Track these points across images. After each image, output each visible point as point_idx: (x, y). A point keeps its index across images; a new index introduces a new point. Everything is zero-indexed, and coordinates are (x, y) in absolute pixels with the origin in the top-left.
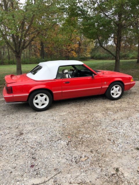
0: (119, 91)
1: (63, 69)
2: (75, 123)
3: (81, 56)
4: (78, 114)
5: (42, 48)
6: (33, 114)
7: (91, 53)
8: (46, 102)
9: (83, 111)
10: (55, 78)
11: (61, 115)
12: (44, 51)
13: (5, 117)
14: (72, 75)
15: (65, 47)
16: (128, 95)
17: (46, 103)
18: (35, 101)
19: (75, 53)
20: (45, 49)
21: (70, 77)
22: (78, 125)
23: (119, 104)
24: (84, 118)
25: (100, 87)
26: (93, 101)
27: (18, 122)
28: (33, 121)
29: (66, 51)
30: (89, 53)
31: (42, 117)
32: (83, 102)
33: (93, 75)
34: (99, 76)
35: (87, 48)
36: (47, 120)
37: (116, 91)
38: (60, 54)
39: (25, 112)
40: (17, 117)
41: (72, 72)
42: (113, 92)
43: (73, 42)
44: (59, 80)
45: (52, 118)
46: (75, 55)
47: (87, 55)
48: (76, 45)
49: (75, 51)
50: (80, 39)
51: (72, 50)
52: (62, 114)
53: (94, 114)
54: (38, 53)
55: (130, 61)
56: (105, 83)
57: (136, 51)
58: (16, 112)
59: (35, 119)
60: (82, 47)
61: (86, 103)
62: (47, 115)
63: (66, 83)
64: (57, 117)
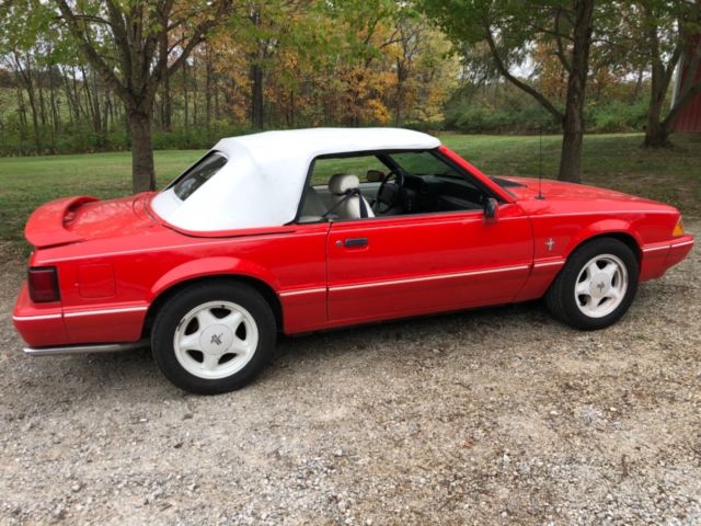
0: (614, 283)
1: (336, 170)
2: (398, 492)
3: (408, 118)
4: (413, 422)
5: (257, 88)
6: (173, 412)
7: (445, 107)
8: (245, 343)
9: (436, 395)
10: (292, 217)
11: (321, 427)
12: (261, 98)
13: (17, 429)
14: (379, 201)
15: (346, 84)
16: (653, 300)
17: (244, 353)
18: (183, 343)
19: (383, 108)
20: (265, 92)
21: (371, 214)
22: (418, 505)
23: (622, 355)
24: (450, 446)
25: (526, 267)
26: (486, 332)
27: (80, 468)
28: (165, 465)
29: (349, 100)
30: (437, 109)
31: (215, 433)
32: (435, 340)
33: (493, 203)
34: (518, 207)
35: (431, 85)
36: (241, 455)
37: (600, 286)
38: (325, 112)
39: (134, 399)
40: (82, 428)
41: (379, 184)
42: (587, 292)
43: (377, 65)
44: (312, 231)
45: (270, 446)
46: (383, 114)
47: (428, 116)
48: (389, 74)
49: (384, 100)
50: (402, 50)
51: (373, 95)
52: (327, 417)
53: (501, 420)
54: (241, 106)
55: (610, 139)
56: (551, 243)
57: (623, 101)
58: (84, 399)
59: (178, 446)
60: (411, 82)
61: (448, 346)
62: (246, 420)
63: (348, 246)
64: (295, 441)
